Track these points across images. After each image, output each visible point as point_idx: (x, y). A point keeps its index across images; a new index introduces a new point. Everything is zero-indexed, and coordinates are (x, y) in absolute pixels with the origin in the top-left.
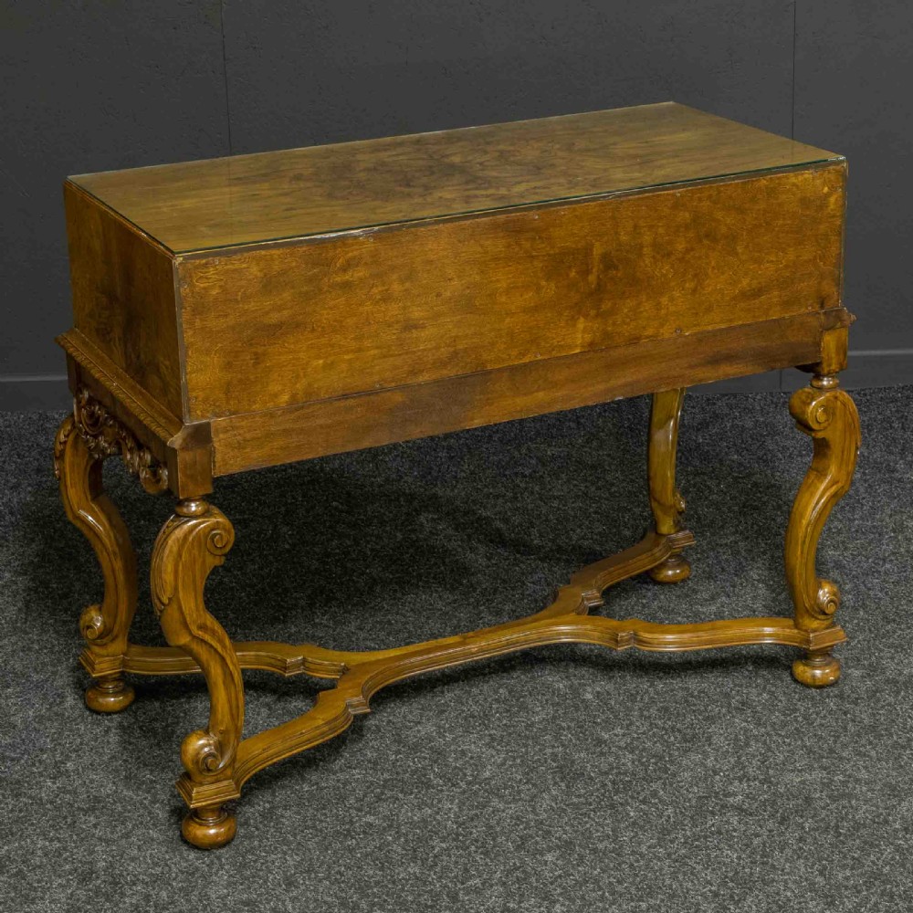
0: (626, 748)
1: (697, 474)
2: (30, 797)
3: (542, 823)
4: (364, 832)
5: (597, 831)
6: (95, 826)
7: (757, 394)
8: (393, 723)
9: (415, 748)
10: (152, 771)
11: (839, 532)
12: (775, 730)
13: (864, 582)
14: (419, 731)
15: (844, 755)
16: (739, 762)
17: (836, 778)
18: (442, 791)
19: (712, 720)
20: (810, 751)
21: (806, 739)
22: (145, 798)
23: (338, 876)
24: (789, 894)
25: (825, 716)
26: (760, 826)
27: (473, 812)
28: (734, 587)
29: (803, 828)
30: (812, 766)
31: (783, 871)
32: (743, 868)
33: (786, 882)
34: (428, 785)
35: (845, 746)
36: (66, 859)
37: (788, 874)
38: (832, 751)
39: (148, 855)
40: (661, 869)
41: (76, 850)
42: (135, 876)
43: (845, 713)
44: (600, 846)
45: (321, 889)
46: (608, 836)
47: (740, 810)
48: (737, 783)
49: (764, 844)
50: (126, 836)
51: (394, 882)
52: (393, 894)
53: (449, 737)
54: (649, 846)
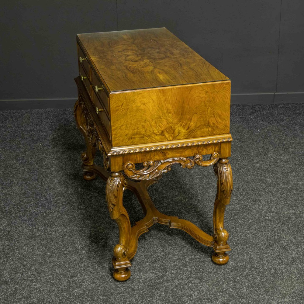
0: (237, 203)
1: (251, 127)
2: (71, 215)
5: (230, 226)
7: (267, 104)
9: (177, 203)
10: (104, 209)
11: (293, 144)
12: (279, 199)
13: (301, 158)
14: (178, 198)
15: (299, 206)
16: (269, 208)
17: (297, 212)
18: (186, 215)
19: (260, 196)
20: (289, 205)
21: (288, 201)
22: (103, 216)
23: (159, 238)
24: (286, 244)
25: (293, 195)
26: (276, 225)
27: (195, 221)
28: (264, 159)
29: (288, 226)
30: (290, 209)
31: (283, 238)
32: (272, 237)
33: (285, 241)
34: (182, 213)
35: (299, 203)
36: (83, 232)
37: (285, 238)
38: (295, 205)
39: (105, 231)
40: (249, 237)
41: (85, 230)
42: (102, 237)
43: (298, 194)
44: (232, 230)
45: (154, 241)
46: (234, 227)
47: (270, 221)
48: (269, 213)
49: (278, 230)
50: (99, 226)
51: (175, 240)
52: (174, 243)
53: (187, 200)
54: (245, 230)
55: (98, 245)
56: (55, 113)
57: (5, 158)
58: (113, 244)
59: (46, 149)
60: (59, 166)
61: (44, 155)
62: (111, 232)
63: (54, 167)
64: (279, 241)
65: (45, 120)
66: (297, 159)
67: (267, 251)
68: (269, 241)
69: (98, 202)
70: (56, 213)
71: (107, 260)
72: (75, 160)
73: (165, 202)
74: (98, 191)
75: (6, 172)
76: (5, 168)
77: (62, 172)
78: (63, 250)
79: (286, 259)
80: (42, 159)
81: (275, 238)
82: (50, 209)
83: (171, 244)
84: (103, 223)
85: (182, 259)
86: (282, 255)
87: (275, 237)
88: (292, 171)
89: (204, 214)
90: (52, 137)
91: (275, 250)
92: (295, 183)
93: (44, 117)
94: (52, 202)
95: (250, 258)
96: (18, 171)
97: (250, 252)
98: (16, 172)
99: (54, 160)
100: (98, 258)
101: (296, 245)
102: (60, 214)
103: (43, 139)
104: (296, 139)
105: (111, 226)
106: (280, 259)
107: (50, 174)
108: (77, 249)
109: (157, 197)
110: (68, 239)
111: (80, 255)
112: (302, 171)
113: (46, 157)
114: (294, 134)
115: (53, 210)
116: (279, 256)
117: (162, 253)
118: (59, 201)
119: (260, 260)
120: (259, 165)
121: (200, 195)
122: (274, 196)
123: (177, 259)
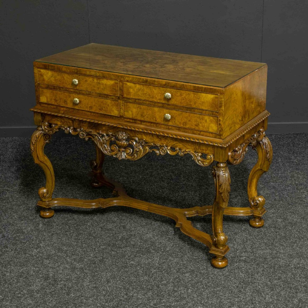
2: (29, 254)
3: (184, 264)
4: (131, 267)
5: (201, 267)
6: (49, 263)
8: (139, 233)
10: (66, 247)
11: (274, 177)
12: (255, 237)
13: (282, 193)
14: (147, 236)
15: (276, 245)
16: (244, 247)
17: (274, 252)
18: (154, 254)
19: (236, 234)
20: (266, 244)
21: (264, 240)
22: (64, 255)
23: (123, 280)
24: (260, 287)
25: (270, 233)
26: (251, 266)
27: (164, 261)
28: (242, 193)
29: (264, 267)
30: (266, 248)
31: (258, 279)
32: (246, 279)
33: (259, 283)
34: (150, 252)
35: (276, 242)
36: (40, 273)
37: (259, 280)
38: (272, 244)
39: (65, 272)
40: (221, 279)
41: (43, 271)
42: (61, 279)
43: (276, 232)
44: (202, 272)
45: (118, 283)
46: (205, 268)
47: (245, 261)
48: (244, 253)
49: (252, 272)
50: (59, 266)
51: (140, 282)
52: (140, 285)
53: (156, 238)
54: (217, 272)
55: (56, 287)
56: (21, 142)
58: (73, 287)
59: (8, 181)
60: (21, 200)
61: (6, 188)
62: (71, 273)
63: (15, 200)
64: (252, 284)
65: (10, 150)
66: (277, 194)
67: (239, 294)
68: (242, 284)
69: (60, 240)
70: (13, 252)
71: (64, 304)
73: (133, 240)
74: (60, 227)
77: (24, 206)
78: (17, 292)
79: (259, 304)
80: (3, 192)
81: (248, 281)
82: (7, 247)
83: (135, 286)
84: (63, 263)
85: (147, 304)
86: (255, 299)
87: (248, 279)
88: (272, 207)
89: (173, 254)
90: (16, 169)
91: (248, 294)
92: (274, 220)
93: (9, 146)
94: (9, 239)
95: (220, 302)
97: (221, 295)
99: (16, 194)
100: (54, 302)
101: (271, 288)
102: (17, 252)
103: (6, 170)
104: (277, 172)
105: (72, 266)
106: (252, 303)
107: (10, 209)
108: (33, 291)
109: (124, 234)
110: (23, 280)
111: (34, 298)
112: (281, 207)
113: (7, 190)
114: (276, 167)
115: (10, 248)
116: (252, 300)
117: (125, 297)
118: (17, 238)
119: (231, 304)
120: (236, 200)
121: (171, 233)
122: (250, 234)
123: (141, 304)
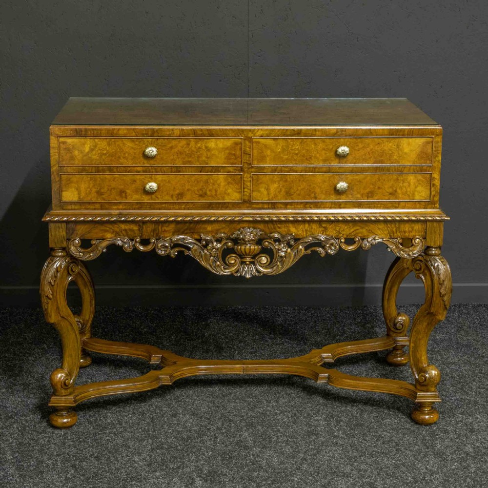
57: (16, 408)
72: (174, 415)
75: (25, 441)
76: (19, 431)
96: (49, 438)
98: (46, 440)
